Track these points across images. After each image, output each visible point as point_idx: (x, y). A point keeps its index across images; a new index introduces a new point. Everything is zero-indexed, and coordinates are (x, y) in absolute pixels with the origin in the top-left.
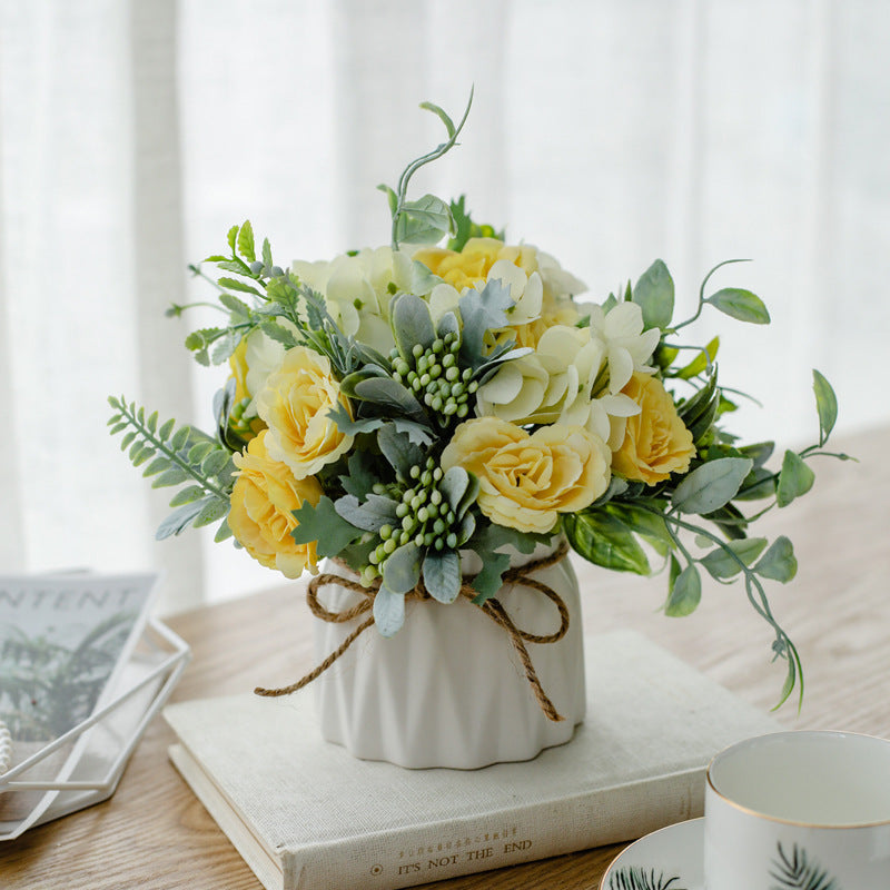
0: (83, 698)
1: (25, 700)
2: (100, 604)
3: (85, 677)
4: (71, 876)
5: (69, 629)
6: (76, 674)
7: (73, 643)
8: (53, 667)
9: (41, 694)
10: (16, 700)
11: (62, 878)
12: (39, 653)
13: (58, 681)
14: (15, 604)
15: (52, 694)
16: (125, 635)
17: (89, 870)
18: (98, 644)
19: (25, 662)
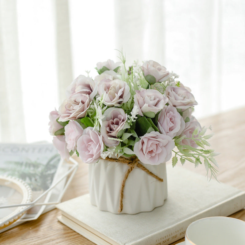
0: (49, 178)
1: (33, 179)
2: (51, 151)
3: (49, 172)
4: (33, 238)
5: (43, 159)
6: (47, 171)
7: (45, 162)
8: (40, 169)
9: (38, 177)
10: (30, 179)
11: (31, 239)
12: (35, 166)
13: (42, 173)
14: (27, 151)
15: (41, 177)
16: (59, 160)
17: (39, 236)
18: (52, 163)
19: (32, 168)
